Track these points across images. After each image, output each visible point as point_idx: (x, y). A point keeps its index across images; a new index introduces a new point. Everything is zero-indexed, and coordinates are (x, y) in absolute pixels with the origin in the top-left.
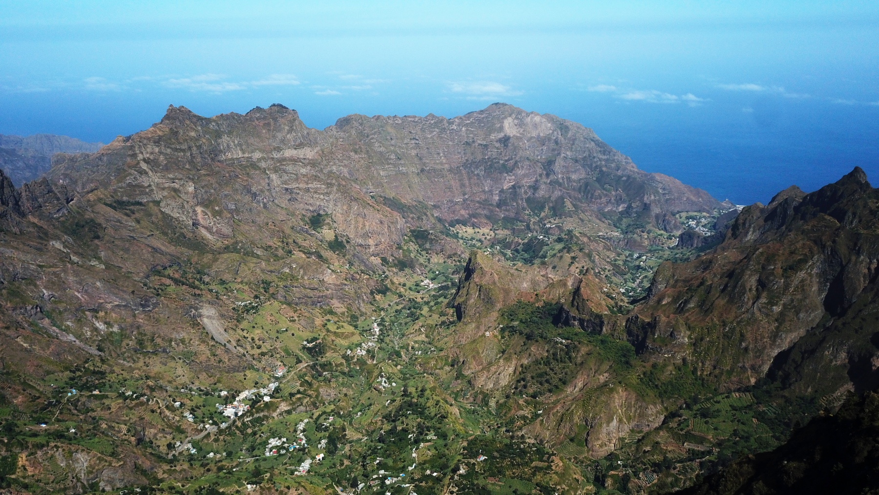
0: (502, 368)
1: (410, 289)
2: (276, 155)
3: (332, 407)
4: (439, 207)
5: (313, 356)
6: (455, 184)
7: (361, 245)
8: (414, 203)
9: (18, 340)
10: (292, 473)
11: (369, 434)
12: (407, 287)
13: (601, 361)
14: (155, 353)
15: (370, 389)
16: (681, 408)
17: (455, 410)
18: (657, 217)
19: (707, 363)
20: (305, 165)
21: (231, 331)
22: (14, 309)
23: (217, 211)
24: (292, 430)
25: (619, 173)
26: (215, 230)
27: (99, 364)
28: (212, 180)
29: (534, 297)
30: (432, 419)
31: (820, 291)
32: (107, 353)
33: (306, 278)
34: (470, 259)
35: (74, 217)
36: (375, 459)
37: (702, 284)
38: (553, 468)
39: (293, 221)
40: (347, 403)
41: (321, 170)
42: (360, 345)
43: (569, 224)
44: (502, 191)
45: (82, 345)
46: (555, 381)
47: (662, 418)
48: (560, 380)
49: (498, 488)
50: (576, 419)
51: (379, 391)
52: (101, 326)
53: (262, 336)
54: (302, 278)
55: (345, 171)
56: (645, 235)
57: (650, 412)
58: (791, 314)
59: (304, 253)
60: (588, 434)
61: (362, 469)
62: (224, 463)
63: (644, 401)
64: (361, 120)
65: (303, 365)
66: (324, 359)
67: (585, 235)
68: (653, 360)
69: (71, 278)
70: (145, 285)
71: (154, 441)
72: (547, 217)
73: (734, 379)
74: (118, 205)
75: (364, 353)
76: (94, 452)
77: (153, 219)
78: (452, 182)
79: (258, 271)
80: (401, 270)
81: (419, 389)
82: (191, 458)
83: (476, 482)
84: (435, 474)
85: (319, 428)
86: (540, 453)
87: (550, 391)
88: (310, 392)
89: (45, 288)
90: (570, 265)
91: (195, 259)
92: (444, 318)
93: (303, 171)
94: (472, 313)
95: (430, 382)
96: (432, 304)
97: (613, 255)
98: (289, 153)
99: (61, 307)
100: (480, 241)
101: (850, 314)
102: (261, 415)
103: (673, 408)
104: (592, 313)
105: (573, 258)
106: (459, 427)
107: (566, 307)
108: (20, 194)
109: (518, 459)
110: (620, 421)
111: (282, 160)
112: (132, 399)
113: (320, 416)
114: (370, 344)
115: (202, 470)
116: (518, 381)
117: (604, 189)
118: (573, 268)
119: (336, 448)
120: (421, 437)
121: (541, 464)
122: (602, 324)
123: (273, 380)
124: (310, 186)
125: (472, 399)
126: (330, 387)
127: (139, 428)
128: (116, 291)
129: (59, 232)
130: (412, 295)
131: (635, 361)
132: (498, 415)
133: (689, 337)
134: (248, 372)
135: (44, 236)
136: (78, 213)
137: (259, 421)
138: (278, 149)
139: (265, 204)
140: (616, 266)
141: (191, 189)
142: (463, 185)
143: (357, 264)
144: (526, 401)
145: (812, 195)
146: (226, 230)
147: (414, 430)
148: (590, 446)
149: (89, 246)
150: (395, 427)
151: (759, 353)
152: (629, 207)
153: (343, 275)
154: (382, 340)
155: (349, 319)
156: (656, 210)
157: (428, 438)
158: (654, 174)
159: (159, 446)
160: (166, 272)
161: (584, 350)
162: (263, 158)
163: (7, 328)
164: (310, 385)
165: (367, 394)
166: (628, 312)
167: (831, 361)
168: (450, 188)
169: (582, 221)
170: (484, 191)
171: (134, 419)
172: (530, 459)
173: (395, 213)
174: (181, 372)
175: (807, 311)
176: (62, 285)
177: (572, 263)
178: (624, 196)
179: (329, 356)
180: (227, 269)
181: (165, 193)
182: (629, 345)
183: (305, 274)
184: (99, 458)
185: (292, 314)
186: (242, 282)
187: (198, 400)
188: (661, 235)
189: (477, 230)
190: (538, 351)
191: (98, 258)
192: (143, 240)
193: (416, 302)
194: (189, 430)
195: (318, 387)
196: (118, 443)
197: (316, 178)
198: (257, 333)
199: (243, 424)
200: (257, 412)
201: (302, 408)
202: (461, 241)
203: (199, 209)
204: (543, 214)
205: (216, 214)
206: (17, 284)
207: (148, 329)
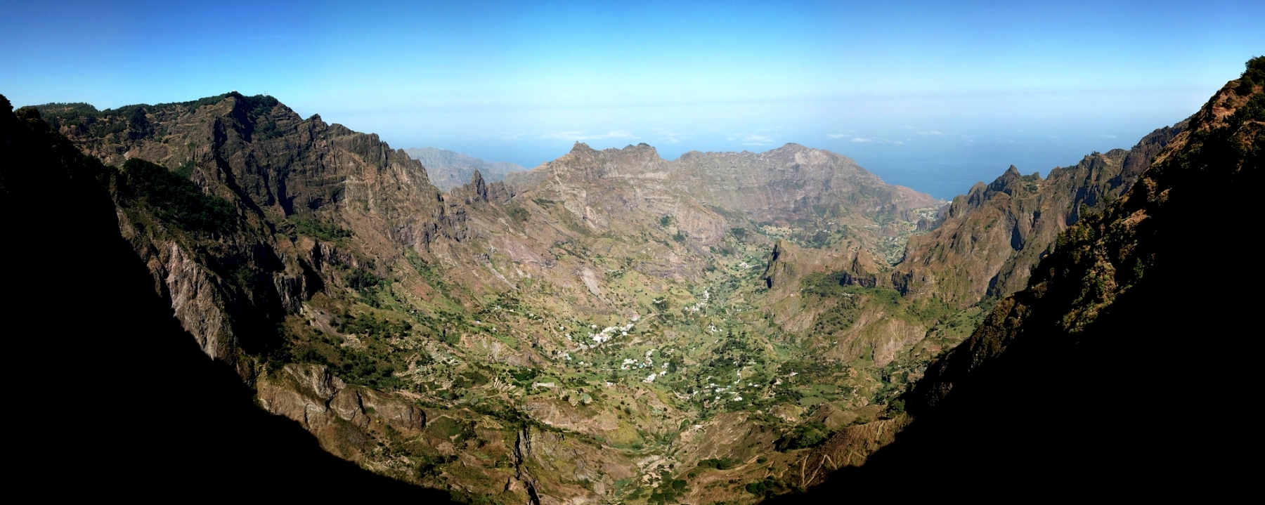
0: (804, 317)
1: (731, 268)
2: (640, 176)
3: (673, 343)
4: (751, 213)
5: (660, 310)
6: (763, 197)
7: (696, 238)
8: (734, 211)
9: (473, 271)
10: (641, 381)
11: (702, 362)
12: (729, 267)
13: (877, 305)
14: (551, 295)
15: (702, 333)
16: (936, 325)
17: (770, 346)
18: (901, 213)
19: (949, 294)
20: (659, 184)
21: (602, 288)
22: (474, 254)
23: (599, 210)
24: (642, 355)
25: (874, 186)
26: (597, 222)
27: (516, 295)
28: (598, 190)
29: (825, 268)
30: (752, 351)
31: (1007, 237)
32: (522, 290)
33: (657, 258)
34: (776, 246)
35: (514, 206)
36: (707, 377)
37: (938, 245)
38: (850, 375)
39: (650, 220)
40: (685, 341)
41: (670, 187)
42: (695, 304)
43: (844, 221)
44: (796, 201)
45: (508, 282)
46: (845, 322)
47: (925, 333)
48: (849, 320)
49: (808, 391)
50: (863, 344)
51: (710, 335)
52: (520, 273)
53: (624, 293)
54: (654, 257)
55: (686, 189)
56: (895, 225)
57: (916, 331)
58: (994, 254)
59: (656, 241)
60: (873, 352)
61: (696, 382)
62: (590, 369)
63: (911, 324)
64: (698, 154)
65: (652, 315)
66: (668, 312)
67: (856, 228)
68: (913, 298)
69: (507, 241)
70: (550, 252)
71: (544, 347)
72: (828, 217)
73: (966, 300)
74: (540, 202)
75: (698, 309)
76: (505, 344)
77: (559, 212)
78: (761, 196)
79: (624, 251)
80: (725, 255)
81: (741, 332)
82: (567, 363)
83: (790, 389)
84: (756, 386)
85: (663, 355)
86: (839, 367)
87: (842, 329)
88: (657, 332)
89: (493, 245)
90: (847, 248)
91: (582, 240)
92: (757, 287)
93: (658, 187)
94: (779, 282)
95: (749, 329)
96: (748, 278)
97: (875, 240)
98: (649, 175)
99: (500, 257)
100: (782, 236)
101: (1026, 247)
102: (620, 343)
103: (932, 326)
104: (867, 273)
105: (850, 242)
106: (773, 356)
107: (848, 273)
108: (487, 189)
109: (822, 373)
110: (896, 340)
111: (644, 180)
112: (533, 319)
113: (663, 348)
114: (702, 304)
115: (574, 370)
116: (817, 325)
117: (866, 197)
118: (850, 249)
119: (676, 369)
120: (744, 363)
121: (841, 374)
122: (875, 279)
123: (630, 322)
124: (662, 197)
125: (782, 340)
126: (672, 330)
127: (535, 338)
128: (532, 253)
129: (505, 214)
130: (733, 273)
131: (901, 300)
132: (803, 348)
133: (935, 280)
134: (612, 316)
135: (496, 214)
136: (517, 204)
137: (618, 347)
138: (642, 172)
139: (631, 209)
140: (877, 245)
141: (584, 195)
142: (768, 198)
143: (693, 250)
144: (824, 337)
145: (992, 184)
146: (604, 223)
147: (738, 358)
148: (875, 359)
149: (520, 224)
150: (723, 357)
151: (980, 281)
152: (883, 208)
153: (683, 257)
154: (711, 302)
155: (687, 287)
156: (900, 209)
157: (750, 363)
158: (896, 186)
159: (546, 351)
160: (564, 246)
161: (864, 299)
162: (632, 178)
163: (468, 263)
164: (657, 327)
165: (699, 336)
166: (892, 270)
167: (1021, 276)
168: (759, 200)
169: (853, 219)
170: (783, 202)
171: (533, 331)
172: (831, 371)
173: (720, 217)
174: (567, 310)
175: (1002, 251)
176: (502, 245)
177: (849, 246)
178: (879, 201)
179: (672, 310)
180: (603, 248)
181: (568, 197)
182: (896, 291)
183: (656, 255)
184: (507, 349)
185: (646, 280)
186: (612, 257)
187: (577, 328)
188: (906, 224)
189: (779, 229)
190: (831, 303)
191: (525, 233)
192: (552, 224)
193: (736, 277)
194: (568, 345)
195: (663, 330)
196: (521, 343)
197: (666, 192)
198: (621, 291)
199: (606, 347)
200: (617, 341)
201: (650, 342)
202: (768, 237)
203: (588, 208)
204: (825, 216)
205: (599, 212)
206: (477, 240)
207: (549, 279)
